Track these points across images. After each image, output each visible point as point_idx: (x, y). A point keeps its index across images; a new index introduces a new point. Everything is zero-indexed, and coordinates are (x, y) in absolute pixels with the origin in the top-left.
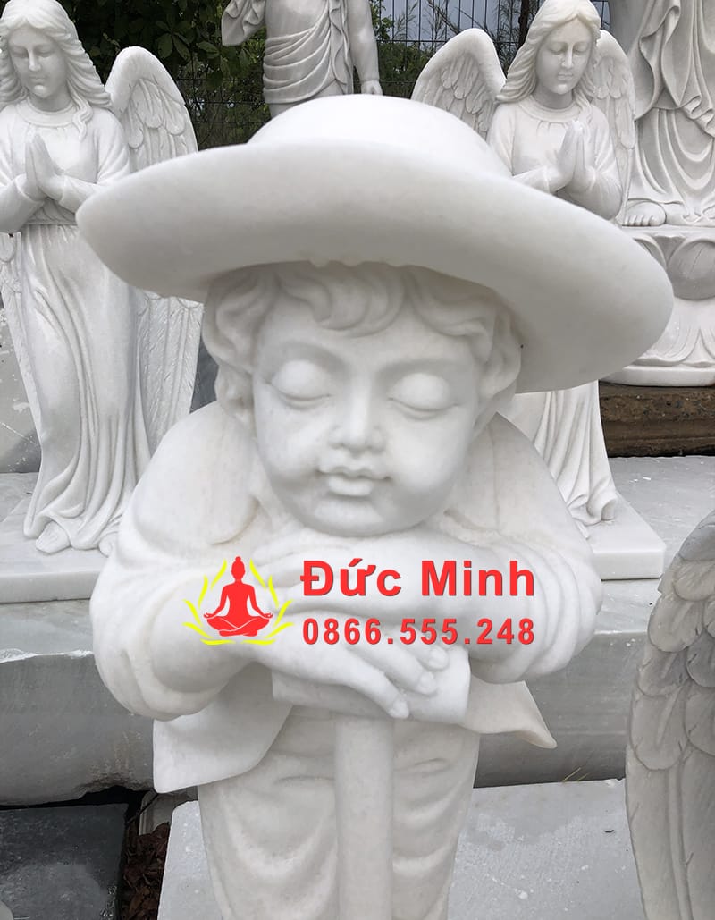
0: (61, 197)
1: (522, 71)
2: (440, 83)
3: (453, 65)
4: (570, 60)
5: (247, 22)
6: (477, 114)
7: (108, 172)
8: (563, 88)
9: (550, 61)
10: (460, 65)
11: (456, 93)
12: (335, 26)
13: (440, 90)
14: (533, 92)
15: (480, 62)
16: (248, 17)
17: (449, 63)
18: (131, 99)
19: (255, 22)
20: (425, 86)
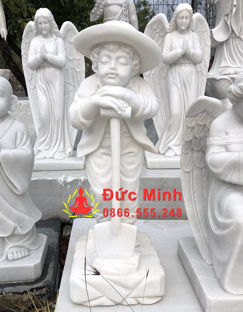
0: (48, 59)
1: (173, 23)
2: (152, 28)
3: (155, 23)
4: (184, 20)
5: (98, 15)
6: (163, 37)
7: (60, 53)
8: (183, 28)
9: (179, 21)
10: (157, 23)
11: (156, 31)
12: (125, 15)
13: (152, 30)
14: (176, 30)
15: (163, 22)
16: (98, 13)
17: (154, 23)
18: (66, 35)
19: (100, 14)
20: (148, 29)
